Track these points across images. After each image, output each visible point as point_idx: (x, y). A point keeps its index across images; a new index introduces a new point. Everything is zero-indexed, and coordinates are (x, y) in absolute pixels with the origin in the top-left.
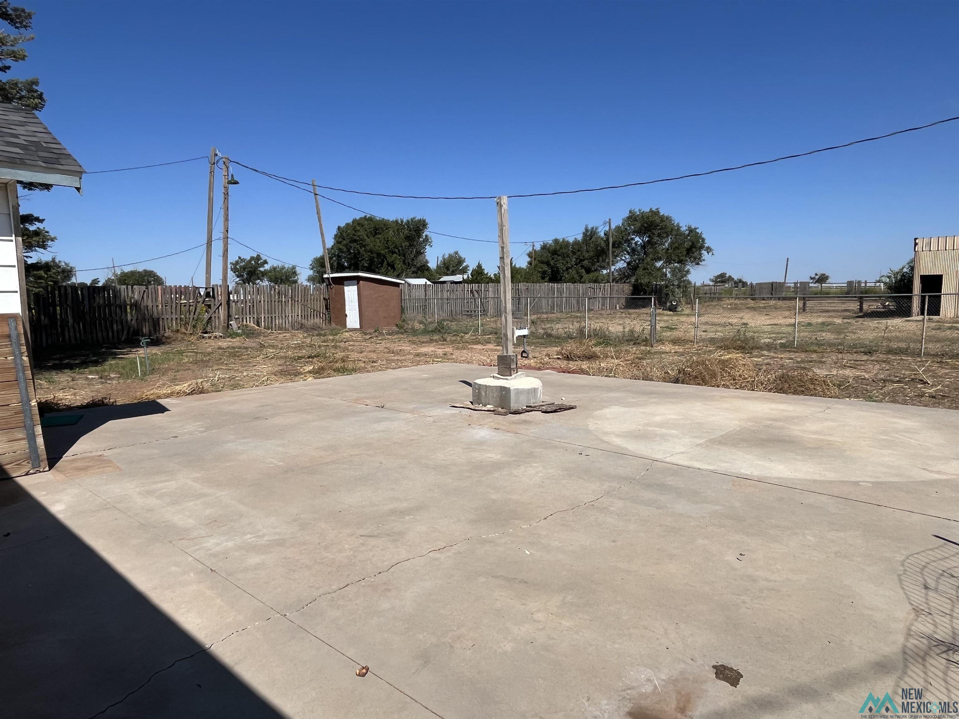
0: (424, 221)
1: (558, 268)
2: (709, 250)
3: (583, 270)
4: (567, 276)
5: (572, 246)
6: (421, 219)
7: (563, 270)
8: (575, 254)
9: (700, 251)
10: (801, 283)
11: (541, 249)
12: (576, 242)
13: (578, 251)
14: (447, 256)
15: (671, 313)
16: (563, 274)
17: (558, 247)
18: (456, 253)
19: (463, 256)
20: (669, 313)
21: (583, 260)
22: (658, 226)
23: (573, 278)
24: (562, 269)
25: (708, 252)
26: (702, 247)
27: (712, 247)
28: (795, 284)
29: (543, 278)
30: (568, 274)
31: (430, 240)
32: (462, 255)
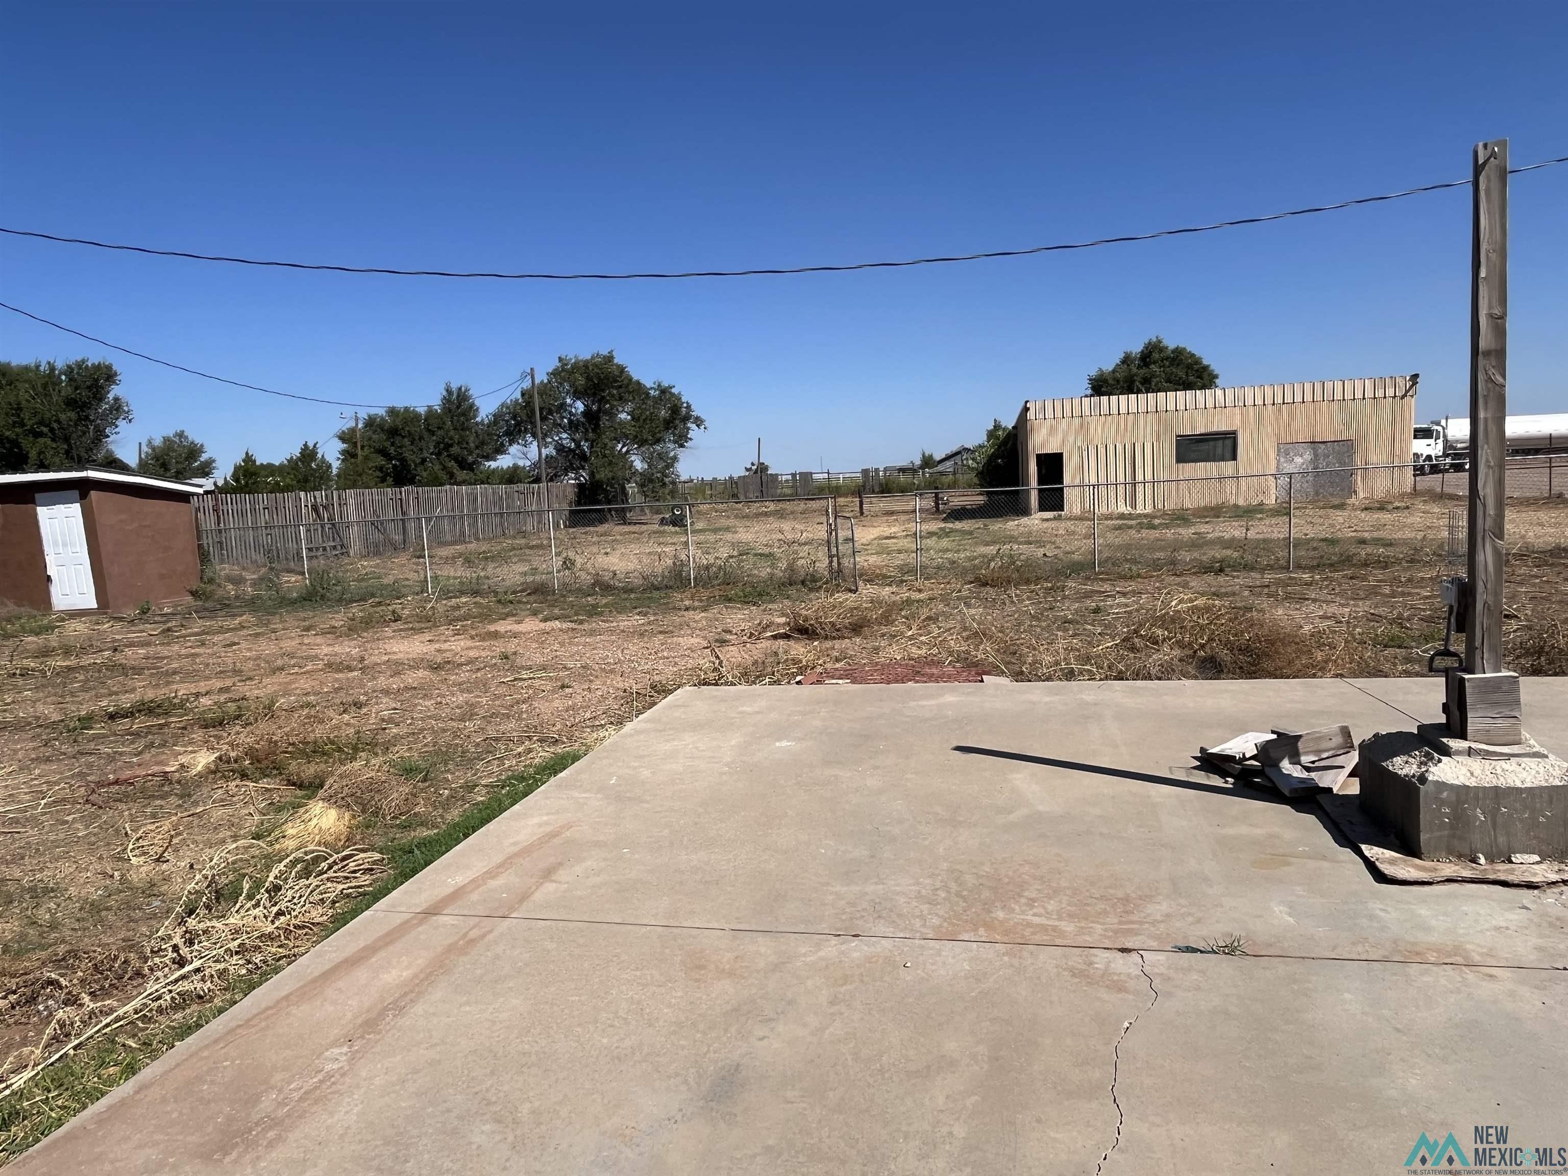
0: (109, 367)
1: (406, 461)
2: (699, 422)
3: (453, 463)
4: (425, 474)
5: (425, 420)
6: (99, 364)
7: (416, 465)
8: (433, 435)
9: (685, 424)
10: (800, 474)
11: (366, 427)
12: (430, 411)
13: (439, 428)
14: (158, 442)
15: (677, 528)
16: (415, 470)
17: (399, 423)
18: (181, 435)
19: (198, 440)
20: (673, 529)
21: (451, 445)
22: (616, 381)
23: (437, 477)
24: (414, 461)
25: (698, 426)
26: (687, 418)
27: (703, 417)
28: (794, 475)
29: (383, 480)
30: (425, 470)
31: (126, 409)
32: (195, 436)
